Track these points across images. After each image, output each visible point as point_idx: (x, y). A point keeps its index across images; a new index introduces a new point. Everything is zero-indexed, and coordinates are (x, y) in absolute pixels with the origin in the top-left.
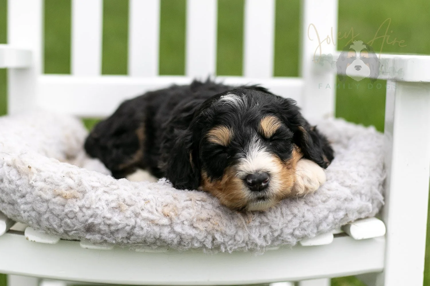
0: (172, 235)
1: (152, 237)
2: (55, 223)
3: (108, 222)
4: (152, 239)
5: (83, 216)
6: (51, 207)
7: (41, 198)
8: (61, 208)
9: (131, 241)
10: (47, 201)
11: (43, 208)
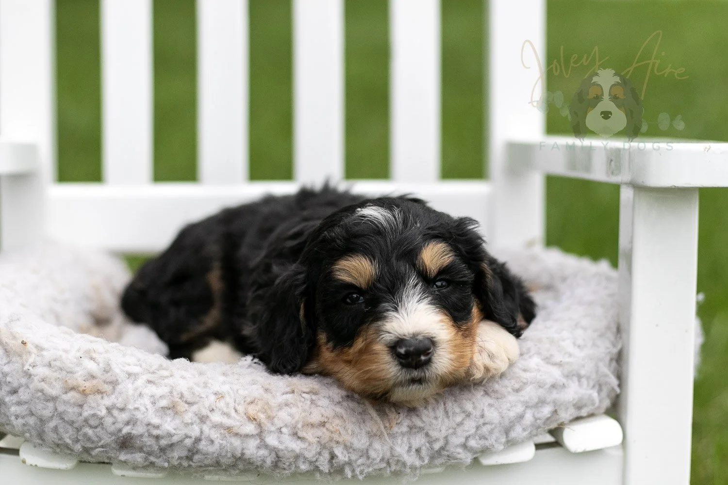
0: (263, 452)
1: (229, 455)
2: (68, 435)
3: (156, 432)
4: (230, 458)
5: (114, 423)
6: (61, 408)
7: (44, 394)
8: (76, 410)
9: (194, 463)
10: (54, 399)
11: (47, 411)
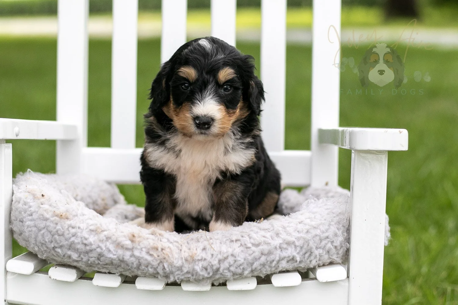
3: (85, 242)
4: (117, 261)
5: (68, 234)
6: (48, 223)
7: (43, 217)
8: (54, 226)
9: (101, 262)
10: (47, 219)
11: (42, 224)
